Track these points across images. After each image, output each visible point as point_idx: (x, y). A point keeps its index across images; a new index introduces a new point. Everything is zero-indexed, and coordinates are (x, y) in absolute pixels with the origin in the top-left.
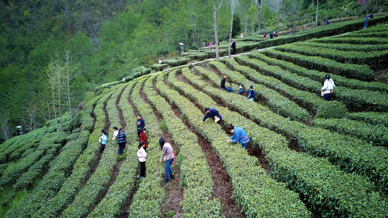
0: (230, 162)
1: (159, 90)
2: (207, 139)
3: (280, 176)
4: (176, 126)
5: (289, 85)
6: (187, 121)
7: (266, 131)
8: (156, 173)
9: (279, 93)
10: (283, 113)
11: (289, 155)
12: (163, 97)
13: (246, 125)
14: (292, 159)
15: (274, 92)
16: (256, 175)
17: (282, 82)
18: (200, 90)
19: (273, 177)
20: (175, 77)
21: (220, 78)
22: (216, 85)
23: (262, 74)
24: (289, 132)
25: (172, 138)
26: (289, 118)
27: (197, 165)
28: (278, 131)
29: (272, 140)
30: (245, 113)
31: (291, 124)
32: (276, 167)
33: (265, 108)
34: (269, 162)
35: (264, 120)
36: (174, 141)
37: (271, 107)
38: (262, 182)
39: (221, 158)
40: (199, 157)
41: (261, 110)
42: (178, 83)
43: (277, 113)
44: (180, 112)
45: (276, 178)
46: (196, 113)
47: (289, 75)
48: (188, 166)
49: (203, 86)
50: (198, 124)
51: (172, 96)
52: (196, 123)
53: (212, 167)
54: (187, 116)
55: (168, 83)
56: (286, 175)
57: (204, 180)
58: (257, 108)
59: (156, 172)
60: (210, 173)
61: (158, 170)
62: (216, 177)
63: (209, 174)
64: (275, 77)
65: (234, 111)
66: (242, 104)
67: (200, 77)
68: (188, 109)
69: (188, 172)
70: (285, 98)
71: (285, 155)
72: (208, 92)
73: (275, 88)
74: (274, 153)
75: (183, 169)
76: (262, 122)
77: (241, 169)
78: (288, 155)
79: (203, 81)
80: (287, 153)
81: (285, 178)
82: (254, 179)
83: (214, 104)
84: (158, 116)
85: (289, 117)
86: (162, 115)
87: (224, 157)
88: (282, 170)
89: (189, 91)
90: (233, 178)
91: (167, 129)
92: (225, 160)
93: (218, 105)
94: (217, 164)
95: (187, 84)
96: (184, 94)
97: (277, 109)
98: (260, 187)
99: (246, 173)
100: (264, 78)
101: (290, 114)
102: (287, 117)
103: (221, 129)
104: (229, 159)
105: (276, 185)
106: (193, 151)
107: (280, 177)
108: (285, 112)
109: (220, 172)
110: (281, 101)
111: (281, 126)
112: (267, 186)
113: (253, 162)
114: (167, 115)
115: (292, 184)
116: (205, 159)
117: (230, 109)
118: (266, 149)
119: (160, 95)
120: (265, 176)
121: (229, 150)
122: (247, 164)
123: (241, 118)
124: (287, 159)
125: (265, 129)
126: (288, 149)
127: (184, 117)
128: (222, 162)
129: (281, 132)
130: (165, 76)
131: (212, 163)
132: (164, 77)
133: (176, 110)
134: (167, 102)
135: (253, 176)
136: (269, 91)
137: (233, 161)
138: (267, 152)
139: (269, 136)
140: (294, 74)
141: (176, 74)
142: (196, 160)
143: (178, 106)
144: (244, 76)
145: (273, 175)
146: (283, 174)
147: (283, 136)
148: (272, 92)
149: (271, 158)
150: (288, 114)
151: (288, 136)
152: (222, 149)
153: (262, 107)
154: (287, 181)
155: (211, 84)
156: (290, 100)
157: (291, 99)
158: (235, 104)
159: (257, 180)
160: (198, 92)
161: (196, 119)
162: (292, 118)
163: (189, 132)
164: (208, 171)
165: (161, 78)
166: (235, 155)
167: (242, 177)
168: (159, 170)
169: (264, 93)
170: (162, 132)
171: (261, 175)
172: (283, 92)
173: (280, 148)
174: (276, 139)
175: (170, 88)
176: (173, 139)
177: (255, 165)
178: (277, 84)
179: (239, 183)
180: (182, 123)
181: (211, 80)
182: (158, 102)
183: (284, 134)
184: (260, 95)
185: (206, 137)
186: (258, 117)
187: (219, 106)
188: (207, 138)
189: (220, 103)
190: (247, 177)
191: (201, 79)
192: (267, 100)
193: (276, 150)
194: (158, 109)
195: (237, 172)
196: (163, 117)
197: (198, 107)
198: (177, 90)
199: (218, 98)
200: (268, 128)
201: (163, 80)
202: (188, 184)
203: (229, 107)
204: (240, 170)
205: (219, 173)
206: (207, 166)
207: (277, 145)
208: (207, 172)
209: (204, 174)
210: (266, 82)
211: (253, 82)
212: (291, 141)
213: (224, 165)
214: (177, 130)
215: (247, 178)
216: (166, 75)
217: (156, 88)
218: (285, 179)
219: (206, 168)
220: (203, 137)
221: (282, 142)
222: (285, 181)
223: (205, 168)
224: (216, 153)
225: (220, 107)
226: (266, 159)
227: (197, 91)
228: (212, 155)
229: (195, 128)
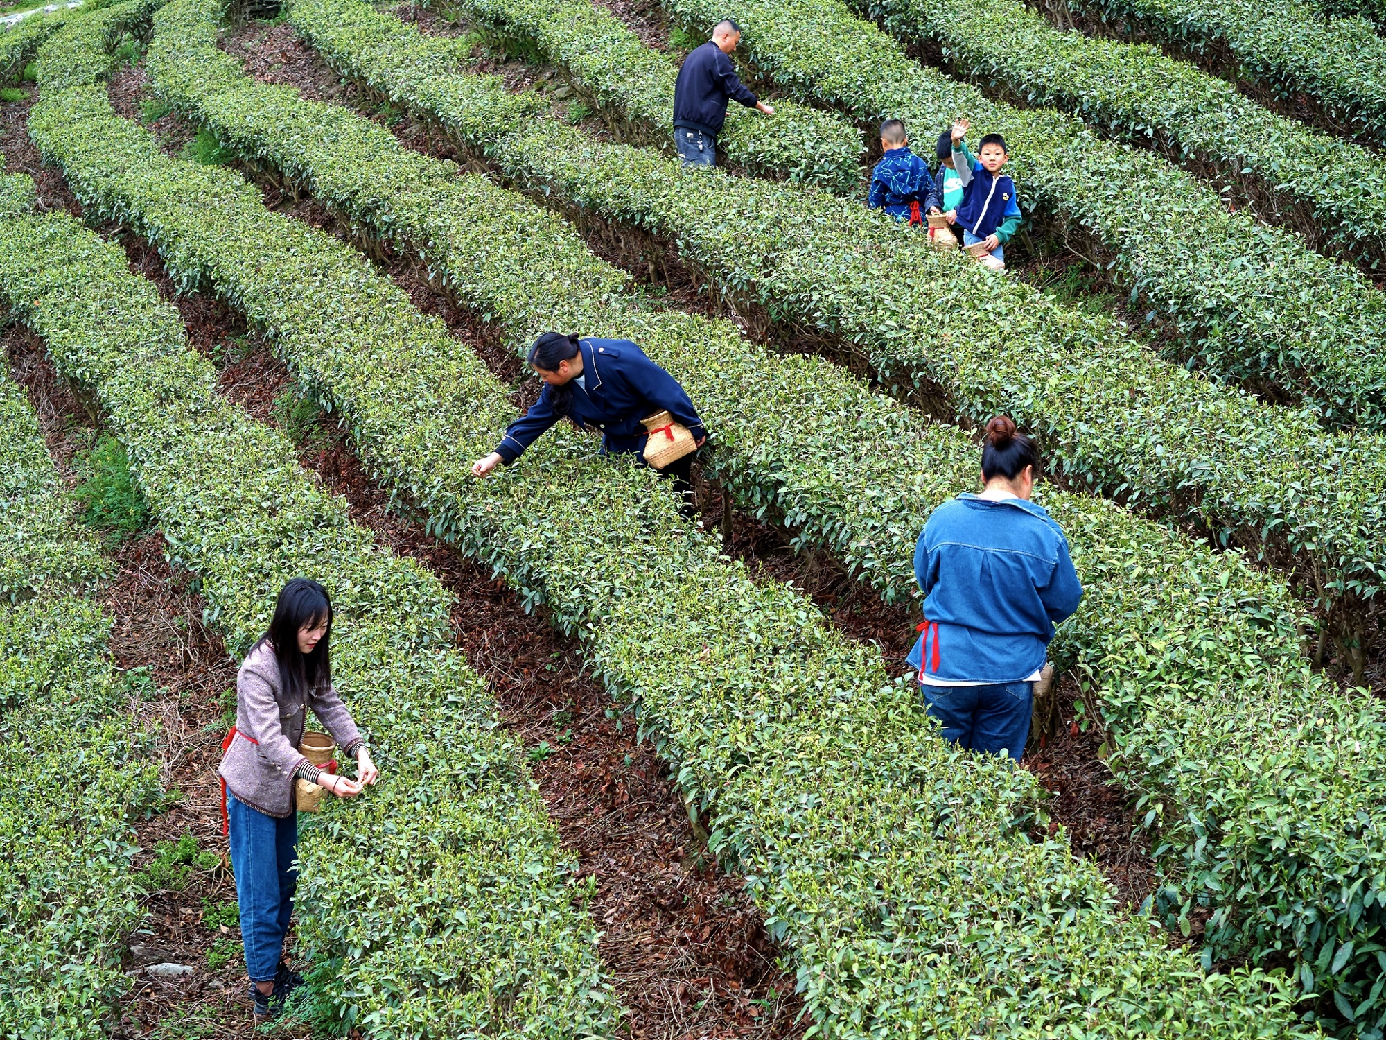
0: (771, 812)
1: (55, 165)
2: (546, 609)
3: (1236, 921)
4: (239, 493)
5: (1307, 122)
6: (344, 441)
7: (1103, 529)
8: (53, 925)
9: (1218, 187)
10: (1256, 363)
11: (1316, 729)
12: (101, 225)
13: (919, 477)
14: (1346, 769)
15: (1167, 174)
16: (1018, 916)
17: (1243, 89)
18: (461, 161)
19: (1177, 927)
20: (220, 44)
21: (655, 53)
22: (620, 119)
23: (1051, 23)
24: (1314, 531)
25: (197, 601)
26: (1311, 409)
27: (456, 844)
28: (1216, 523)
29: (1167, 608)
30: (909, 369)
31: (1335, 459)
32: (1201, 842)
33: (1086, 319)
34: (1135, 796)
35: (1083, 427)
36: (224, 631)
37: (1150, 316)
38: (1075, 979)
39: (683, 776)
40: (473, 777)
41: (1056, 340)
42: (247, 102)
43: (1200, 363)
44: (268, 365)
45: (1199, 940)
46: (431, 371)
47: (1302, 29)
48: (371, 860)
49: (496, 122)
50: (456, 470)
51: (186, 219)
52: (430, 465)
53: (604, 860)
54: (343, 400)
55: (147, 102)
56: (1299, 908)
57: (524, 978)
58: (1015, 324)
59: (58, 914)
60: (582, 915)
61: (72, 900)
62: (638, 950)
63: (575, 924)
64: (1174, 49)
65: (795, 348)
66: (871, 287)
67: (460, 44)
68: (347, 332)
69: (371, 912)
70: (1269, 235)
71: (1280, 734)
72: (540, 181)
73: (1178, 147)
74: (1182, 722)
75: (320, 881)
76: (1073, 448)
77: (883, 872)
78: (1314, 737)
79: (490, 78)
80: (1302, 718)
81: (1288, 934)
82: (1001, 951)
83: (606, 283)
84: (57, 401)
85: (1307, 400)
86: (91, 393)
87: (719, 768)
88: (1256, 869)
89: (355, 176)
90: (809, 948)
91: (148, 519)
92: (730, 795)
93: (639, 294)
94: (649, 831)
95: (331, 111)
96: (304, 194)
97: (1201, 332)
98: (1060, 1021)
99: (931, 905)
100: (1076, 55)
101: (1320, 368)
102: (1298, 403)
103: (677, 517)
104: (767, 783)
105: (1203, 994)
106: (415, 721)
107: (1239, 927)
108: (1273, 358)
109: (679, 905)
110: (1237, 262)
111: (1241, 476)
112: (1125, 1009)
113: (993, 804)
114: (145, 399)
115: (1350, 979)
116: (536, 787)
117: (760, 331)
118: (1107, 691)
119: (75, 209)
120: (1109, 919)
121: (766, 700)
122: (938, 821)
123: (868, 411)
124: (1301, 766)
125: (1099, 510)
126: (1314, 682)
127: (312, 415)
128: (693, 815)
129: (1245, 529)
130: (113, 34)
131: (596, 822)
132: (110, 50)
133: (232, 350)
134: (139, 277)
135: (999, 925)
136: (1126, 167)
137: (804, 798)
138: (1119, 712)
139: (1139, 570)
140: (1344, 23)
141: (227, 20)
142: (447, 805)
143: (254, 312)
144: (884, 39)
145: (1177, 909)
146: (1268, 899)
147: (1262, 566)
148: (1152, 177)
149: (1158, 761)
150: (1299, 372)
151: (1309, 563)
152: (694, 694)
153: (1060, 314)
154: (1301, 957)
155: (575, 108)
156: (1314, 255)
157: (1320, 245)
158: (805, 285)
159: (1029, 965)
160: (448, 176)
161: (428, 427)
162: (1341, 410)
163: (367, 549)
164: (560, 895)
165: (82, 57)
166: (821, 746)
167: (890, 939)
168: (87, 901)
169: (1080, 187)
170: (103, 552)
171: (1068, 918)
172: (1256, 179)
173: (1238, 677)
174: (1201, 598)
175: (172, 148)
176: (209, 615)
177: (1012, 831)
178: (1196, 113)
179: (865, 996)
180: (295, 467)
181: (574, 66)
182: (51, 276)
183: (1269, 552)
184: (1047, 204)
185: (533, 595)
186: (1027, 399)
187: (657, 309)
188: (546, 597)
189: (660, 276)
190: (937, 941)
191: (474, 64)
192: (1110, 252)
193: (1200, 693)
194: (54, 334)
195: (848, 896)
196: (110, 412)
197: (446, 318)
198: (238, 165)
199: (643, 233)
200: (1121, 501)
201: (99, 78)
202: (375, 1017)
203: (753, 313)
204: (869, 877)
205: (664, 909)
206: (555, 852)
207: (1205, 645)
208: (555, 907)
209: (528, 925)
210: (1096, 92)
211: (974, 91)
212: (1328, 606)
213: (716, 845)
214: (246, 526)
215: (940, 950)
216: (125, 27)
217: (31, 146)
218: (1289, 942)
219: (540, 869)
220: (502, 595)
221: (1251, 621)
222: (1280, 962)
223: (535, 870)
224: (640, 736)
225: (668, 314)
226: (1110, 776)
227: (438, 167)
228: (602, 751)
229: (425, 513)
